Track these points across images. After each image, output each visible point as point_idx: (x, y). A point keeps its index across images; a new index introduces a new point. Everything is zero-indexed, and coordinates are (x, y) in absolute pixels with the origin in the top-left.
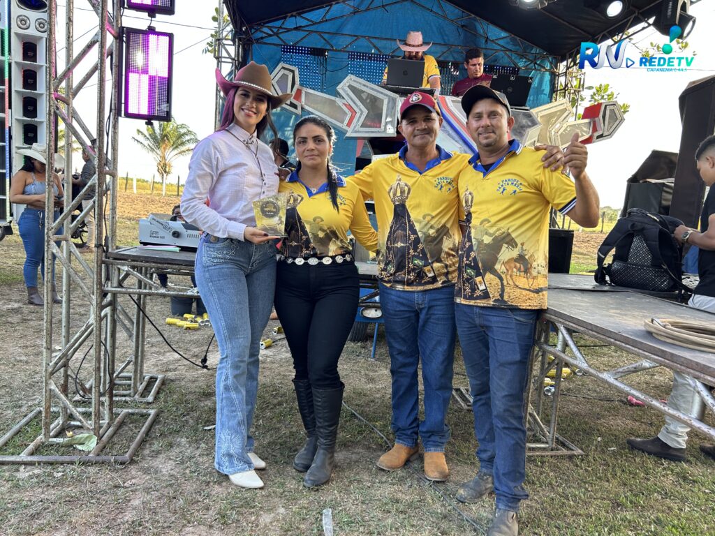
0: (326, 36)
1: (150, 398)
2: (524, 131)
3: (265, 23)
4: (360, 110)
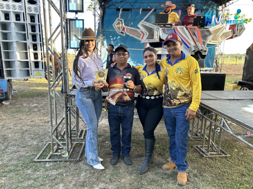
1: (82, 138)
2: (207, 37)
4: (146, 33)
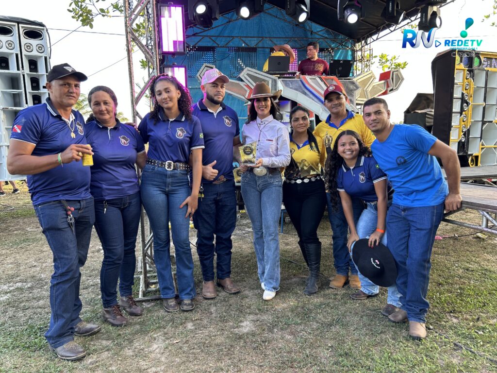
0: (213, 38)
2: (353, 92)
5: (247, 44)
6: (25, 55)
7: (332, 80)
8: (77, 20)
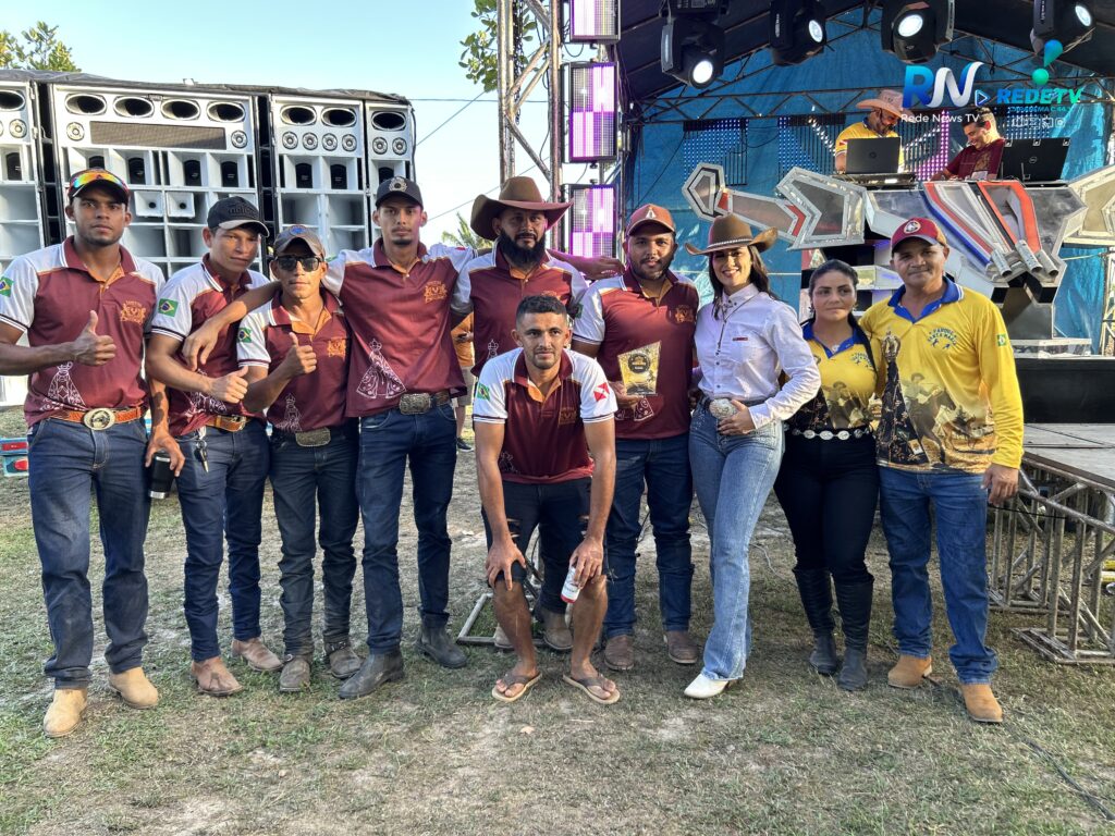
0: (746, 100)
2: (1060, 220)
3: (658, 95)
4: (811, 212)
5: (821, 107)
6: (373, 161)
7: (1009, 188)
8: (475, 82)
